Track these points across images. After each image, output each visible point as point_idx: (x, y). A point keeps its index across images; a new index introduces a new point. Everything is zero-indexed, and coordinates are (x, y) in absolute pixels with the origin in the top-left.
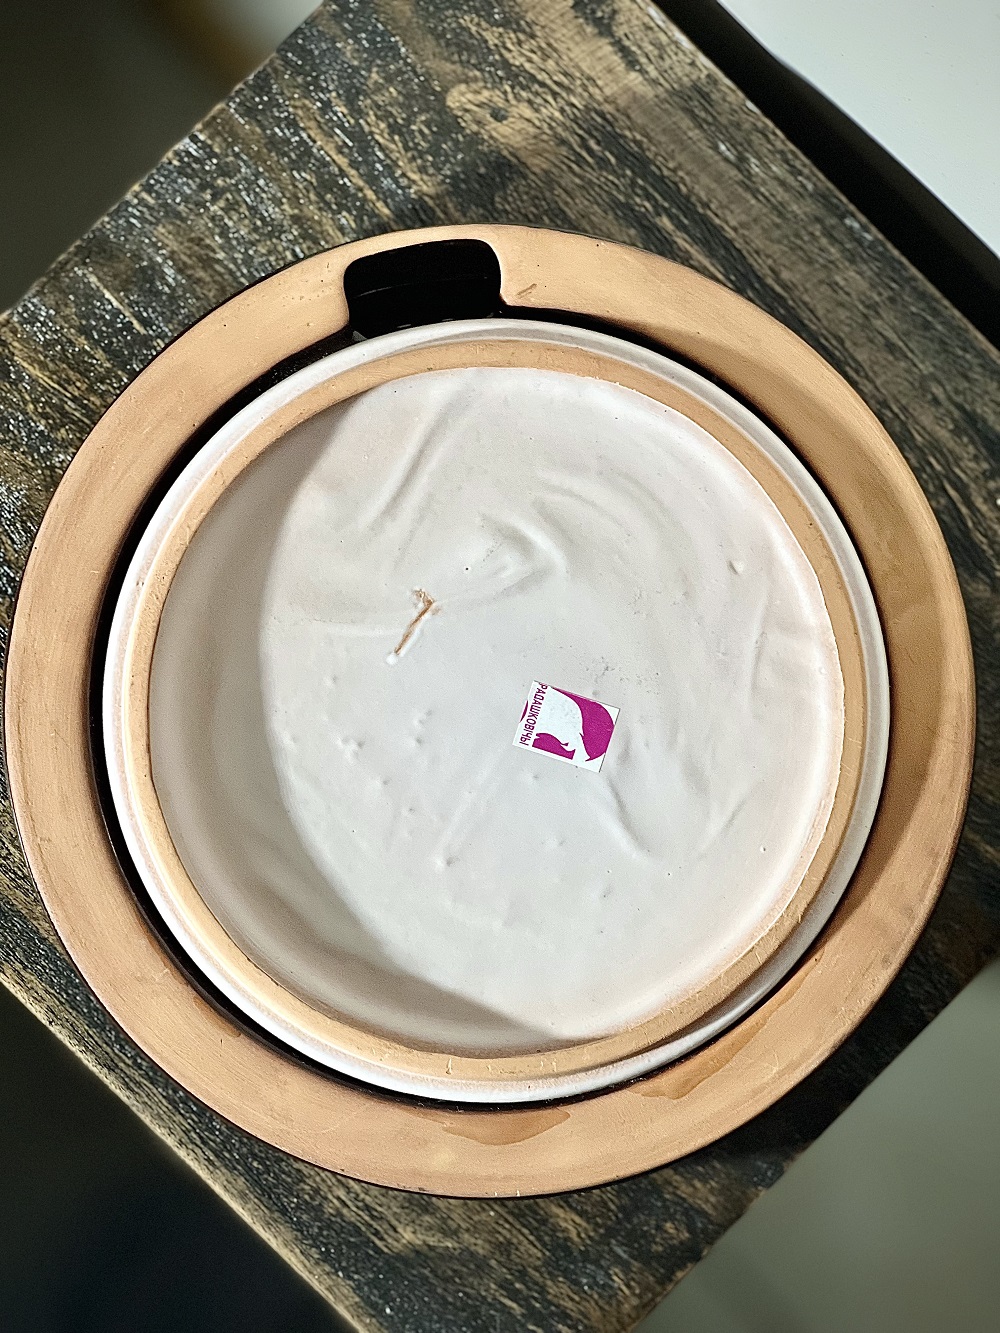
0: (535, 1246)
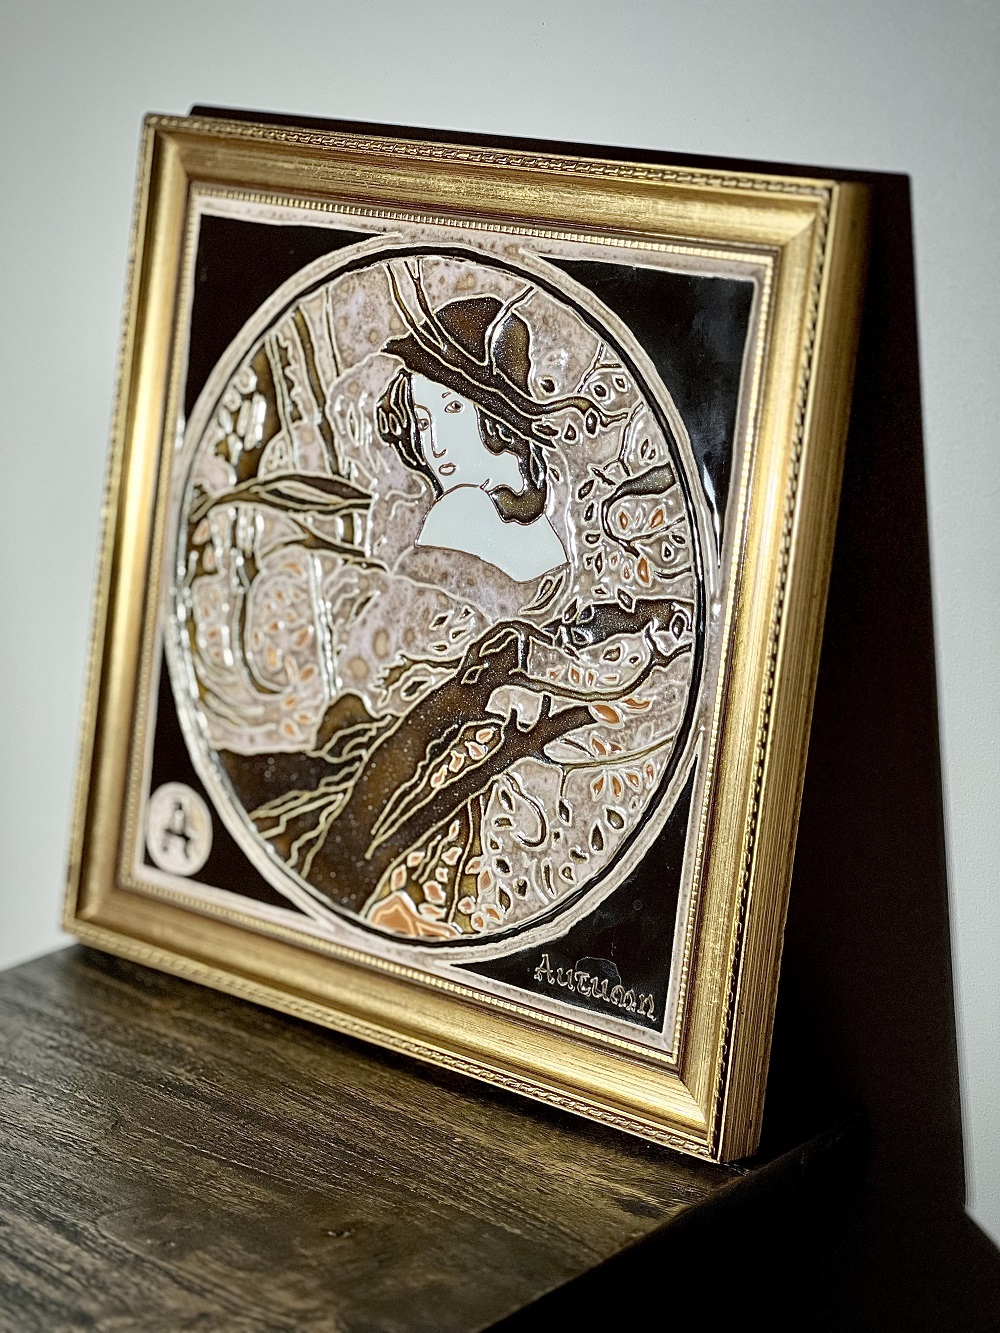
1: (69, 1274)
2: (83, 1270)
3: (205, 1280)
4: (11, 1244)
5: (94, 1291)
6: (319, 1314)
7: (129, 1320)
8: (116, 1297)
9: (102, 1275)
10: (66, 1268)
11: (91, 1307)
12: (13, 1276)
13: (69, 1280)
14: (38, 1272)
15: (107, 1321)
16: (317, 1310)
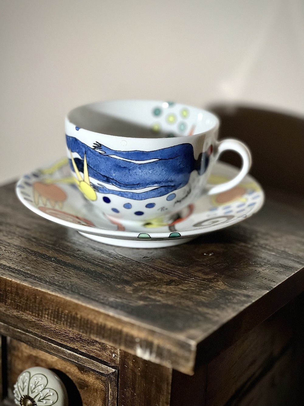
1: (113, 267)
2: (118, 266)
3: (166, 269)
4: (86, 257)
5: (126, 273)
6: (215, 280)
7: (145, 283)
8: (135, 274)
9: (126, 268)
10: (112, 265)
11: (128, 278)
13: (115, 269)
14: (102, 267)
15: (136, 283)
16: (214, 279)
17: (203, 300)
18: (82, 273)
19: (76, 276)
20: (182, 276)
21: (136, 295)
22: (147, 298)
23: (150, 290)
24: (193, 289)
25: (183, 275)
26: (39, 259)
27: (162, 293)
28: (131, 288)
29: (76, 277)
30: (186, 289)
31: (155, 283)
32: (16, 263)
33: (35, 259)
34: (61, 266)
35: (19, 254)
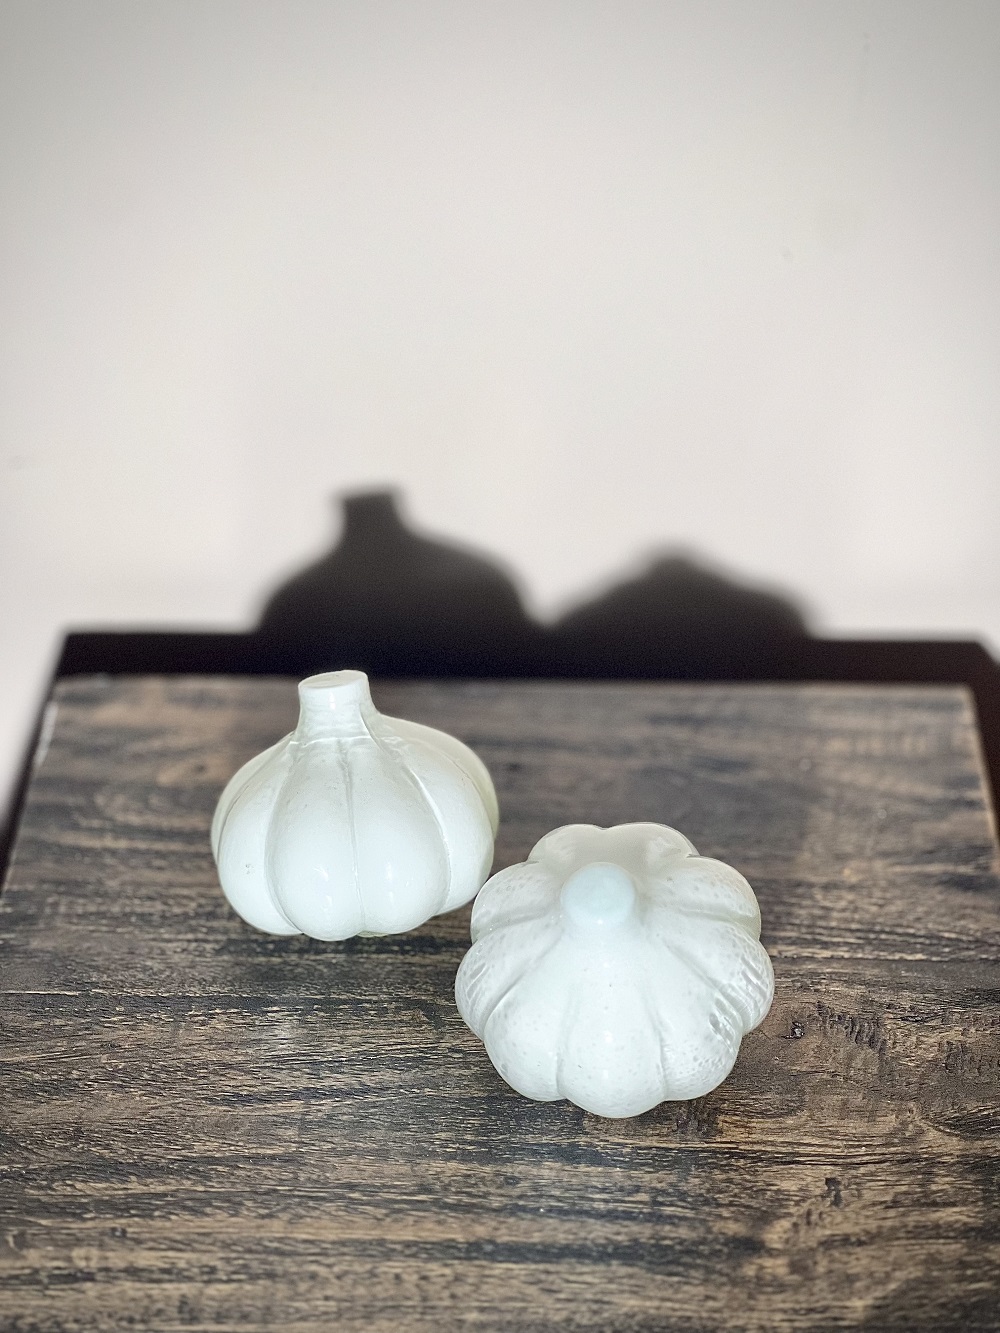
0: (949, 1244)
1: (655, 1203)
2: (663, 1192)
3: (772, 1144)
4: (557, 1198)
5: (707, 1209)
7: (786, 1224)
8: (731, 1204)
9: (684, 1187)
10: (643, 1197)
11: (733, 1228)
12: (618, 1234)
13: (668, 1210)
14: (629, 1216)
15: (770, 1236)
16: (904, 1124)
17: (964, 1219)
18: (618, 1268)
19: (613, 1287)
20: (830, 1151)
21: (821, 1284)
22: (851, 1279)
23: (821, 1244)
24: (904, 1188)
25: (826, 1146)
26: (460, 1267)
27: (860, 1243)
28: (782, 1261)
29: (622, 1292)
30: (888, 1198)
31: (809, 1213)
32: (423, 1313)
33: (447, 1271)
34: (542, 1267)
35: (391, 1276)
